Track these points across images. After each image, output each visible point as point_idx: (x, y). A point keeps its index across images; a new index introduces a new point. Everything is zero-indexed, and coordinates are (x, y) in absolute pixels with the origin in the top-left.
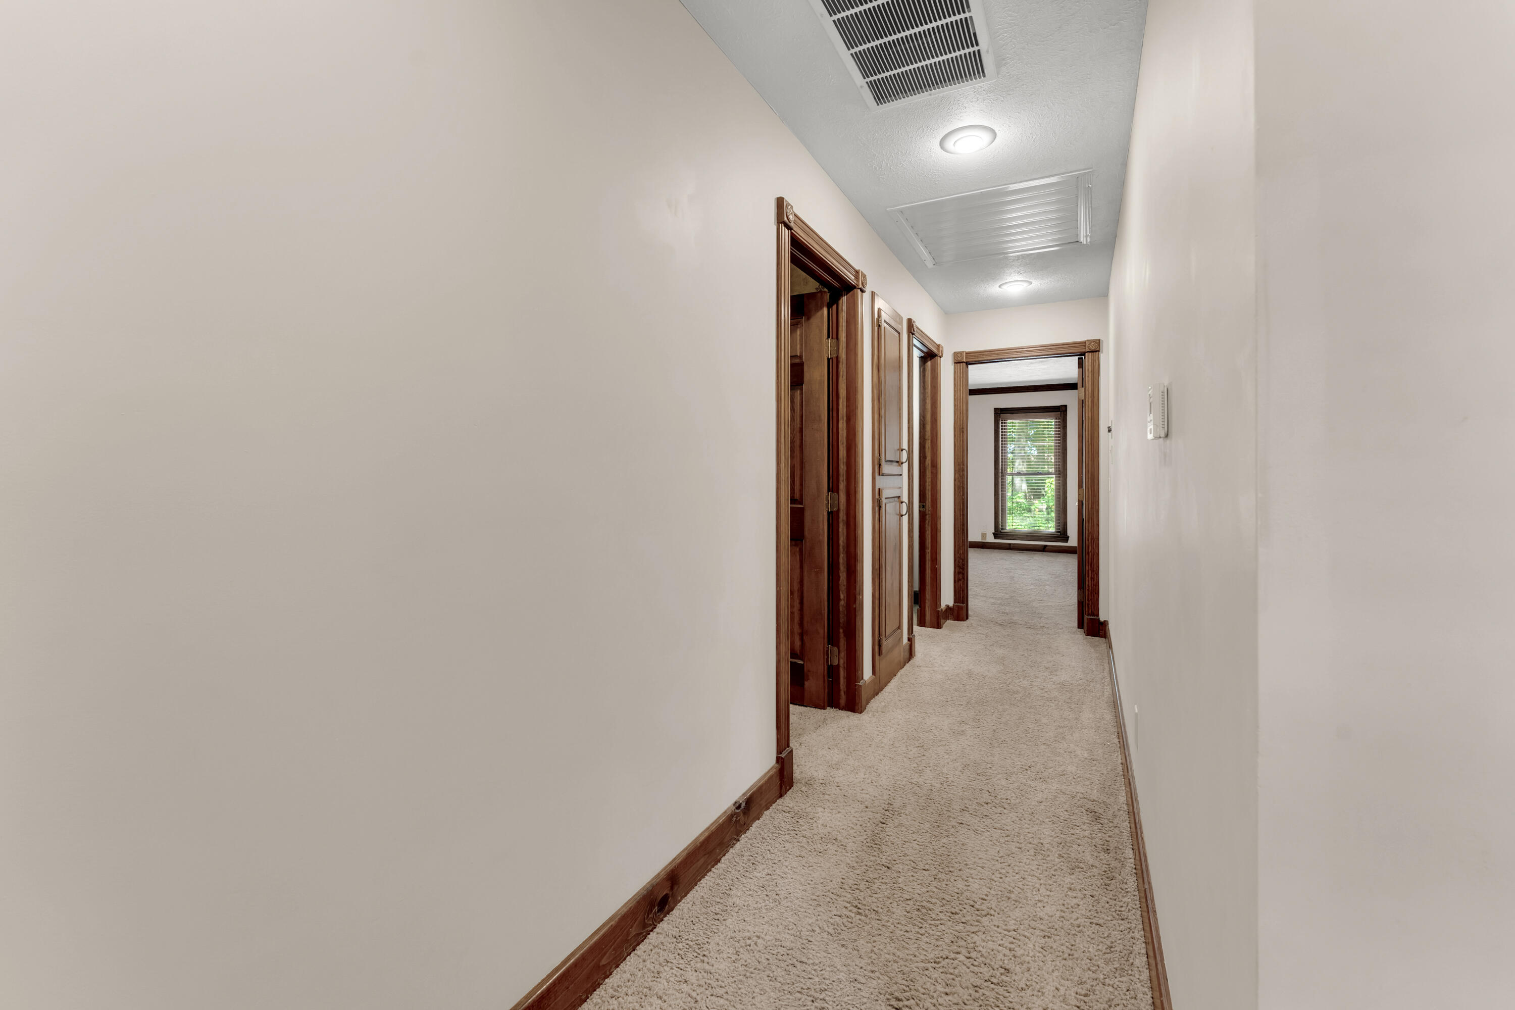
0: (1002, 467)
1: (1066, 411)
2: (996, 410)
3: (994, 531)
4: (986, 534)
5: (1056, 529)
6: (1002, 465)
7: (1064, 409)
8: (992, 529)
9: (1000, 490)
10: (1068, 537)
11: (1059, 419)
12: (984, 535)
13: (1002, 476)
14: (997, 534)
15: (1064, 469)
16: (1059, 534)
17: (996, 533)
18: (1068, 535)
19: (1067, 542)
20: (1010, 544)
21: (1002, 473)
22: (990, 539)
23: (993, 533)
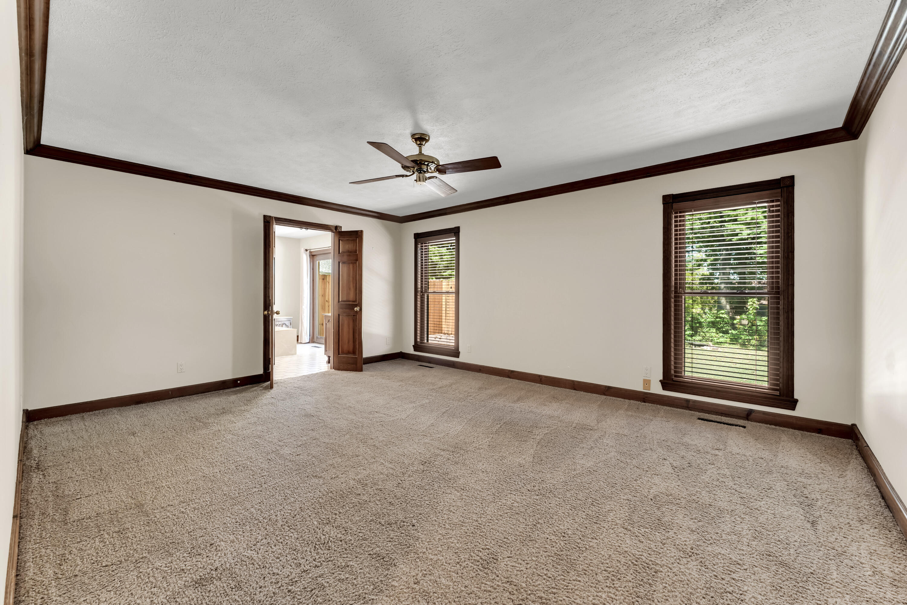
0: (676, 284)
1: (792, 185)
2: (665, 198)
3: (661, 378)
4: (649, 381)
5: (771, 384)
6: (676, 279)
7: (788, 183)
8: (659, 375)
9: (673, 318)
10: (796, 401)
11: (777, 201)
12: (647, 383)
13: (675, 297)
14: (667, 383)
15: (788, 285)
16: (777, 393)
17: (666, 381)
18: (795, 397)
19: (793, 408)
20: (688, 401)
21: (676, 292)
22: (657, 389)
23: (660, 381)
